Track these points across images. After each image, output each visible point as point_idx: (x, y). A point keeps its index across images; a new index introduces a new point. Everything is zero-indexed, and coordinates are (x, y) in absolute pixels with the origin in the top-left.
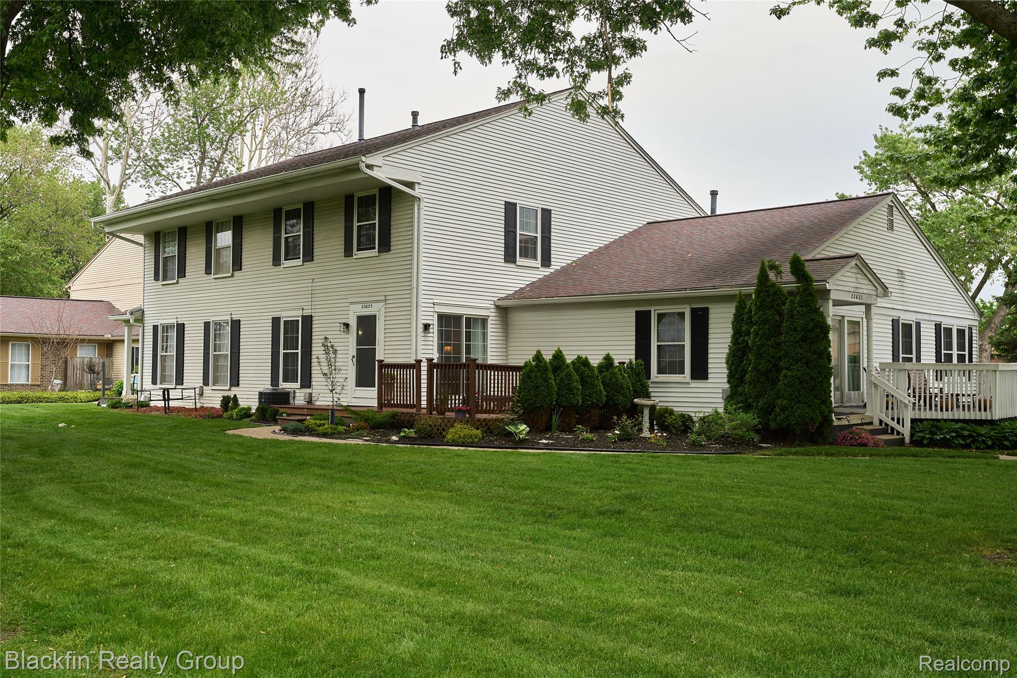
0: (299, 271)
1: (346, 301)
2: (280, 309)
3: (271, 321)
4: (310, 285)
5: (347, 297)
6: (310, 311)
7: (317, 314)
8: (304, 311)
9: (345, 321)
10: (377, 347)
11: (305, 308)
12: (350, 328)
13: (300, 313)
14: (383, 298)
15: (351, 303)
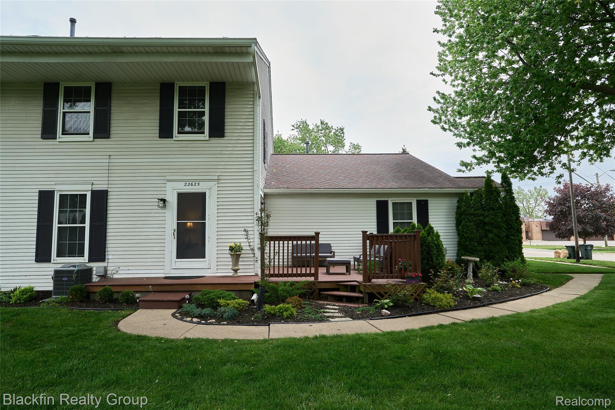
0: (90, 146)
1: (163, 178)
2: (53, 183)
3: (37, 194)
4: (107, 161)
5: (164, 174)
6: (106, 186)
7: (113, 189)
8: (94, 186)
9: (161, 197)
10: (207, 221)
11: (94, 182)
12: (167, 204)
13: (89, 187)
14: (216, 178)
15: (169, 181)
